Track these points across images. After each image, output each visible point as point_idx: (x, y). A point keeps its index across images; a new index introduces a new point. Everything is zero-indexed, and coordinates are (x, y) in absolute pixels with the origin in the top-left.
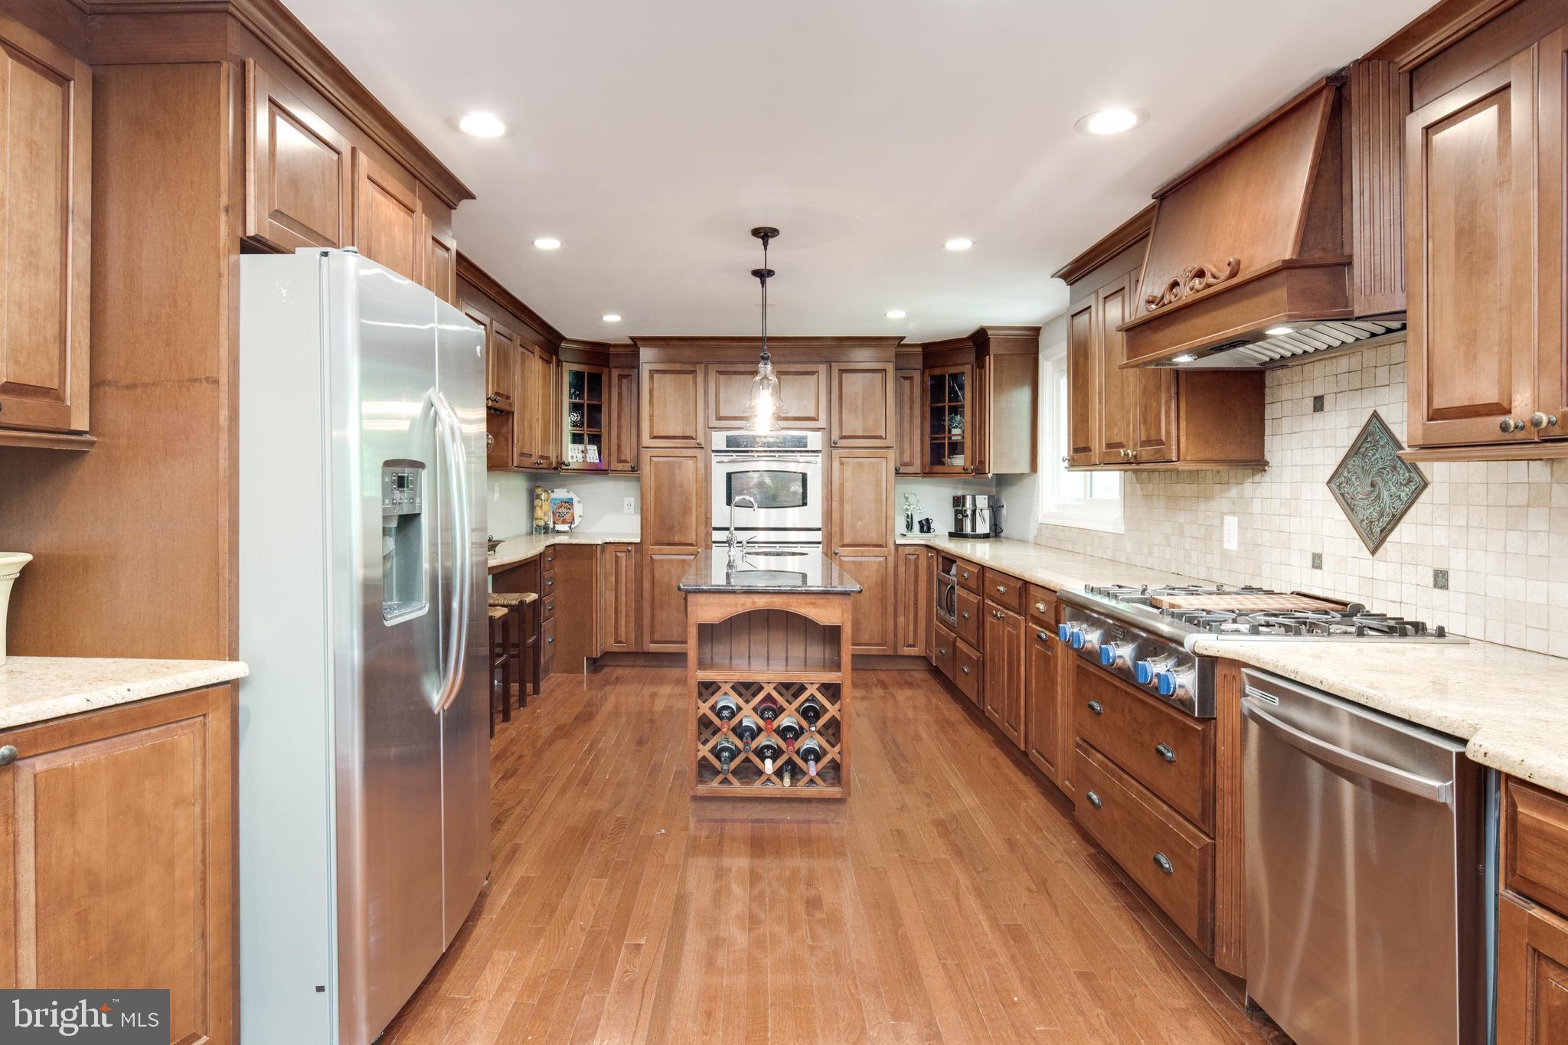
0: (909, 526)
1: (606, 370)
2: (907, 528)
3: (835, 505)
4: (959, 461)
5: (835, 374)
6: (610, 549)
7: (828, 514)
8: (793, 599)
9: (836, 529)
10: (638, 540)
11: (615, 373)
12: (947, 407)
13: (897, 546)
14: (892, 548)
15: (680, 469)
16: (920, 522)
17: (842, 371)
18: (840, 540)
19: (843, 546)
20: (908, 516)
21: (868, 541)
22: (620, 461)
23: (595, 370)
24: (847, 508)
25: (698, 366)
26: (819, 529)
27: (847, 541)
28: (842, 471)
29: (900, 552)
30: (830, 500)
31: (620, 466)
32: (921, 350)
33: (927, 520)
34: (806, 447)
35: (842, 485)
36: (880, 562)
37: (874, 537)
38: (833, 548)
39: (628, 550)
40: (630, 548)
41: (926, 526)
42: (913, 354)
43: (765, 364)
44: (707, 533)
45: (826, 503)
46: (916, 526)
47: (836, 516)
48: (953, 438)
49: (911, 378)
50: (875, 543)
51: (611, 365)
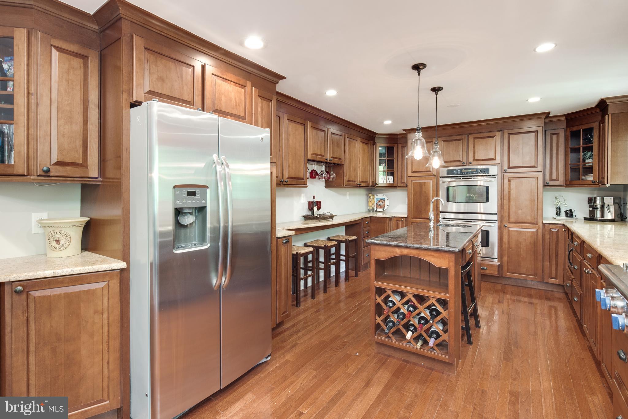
0: (558, 213)
1: (396, 145)
2: (557, 214)
3: (506, 202)
4: (590, 178)
5: (506, 136)
6: (395, 220)
7: (501, 207)
8: (422, 252)
9: (506, 214)
10: (406, 216)
11: (400, 146)
12: (581, 148)
13: (544, 224)
14: (541, 225)
15: (425, 186)
16: (566, 212)
17: (509, 134)
18: (508, 219)
19: (510, 223)
20: (557, 208)
21: (526, 221)
22: (402, 183)
23: (391, 145)
24: (512, 203)
25: (433, 139)
26: (496, 214)
27: (512, 220)
28: (509, 185)
29: (546, 227)
30: (502, 199)
31: (402, 185)
32: (564, 118)
33: (571, 211)
34: (489, 173)
35: (509, 192)
36: (533, 232)
37: (529, 219)
38: (504, 223)
39: (402, 220)
40: (403, 220)
41: (570, 214)
42: (559, 121)
43: (418, 132)
44: (438, 213)
45: (500, 201)
46: (563, 214)
47: (506, 207)
48: (587, 165)
49: (557, 134)
50: (530, 222)
51: (398, 143)
